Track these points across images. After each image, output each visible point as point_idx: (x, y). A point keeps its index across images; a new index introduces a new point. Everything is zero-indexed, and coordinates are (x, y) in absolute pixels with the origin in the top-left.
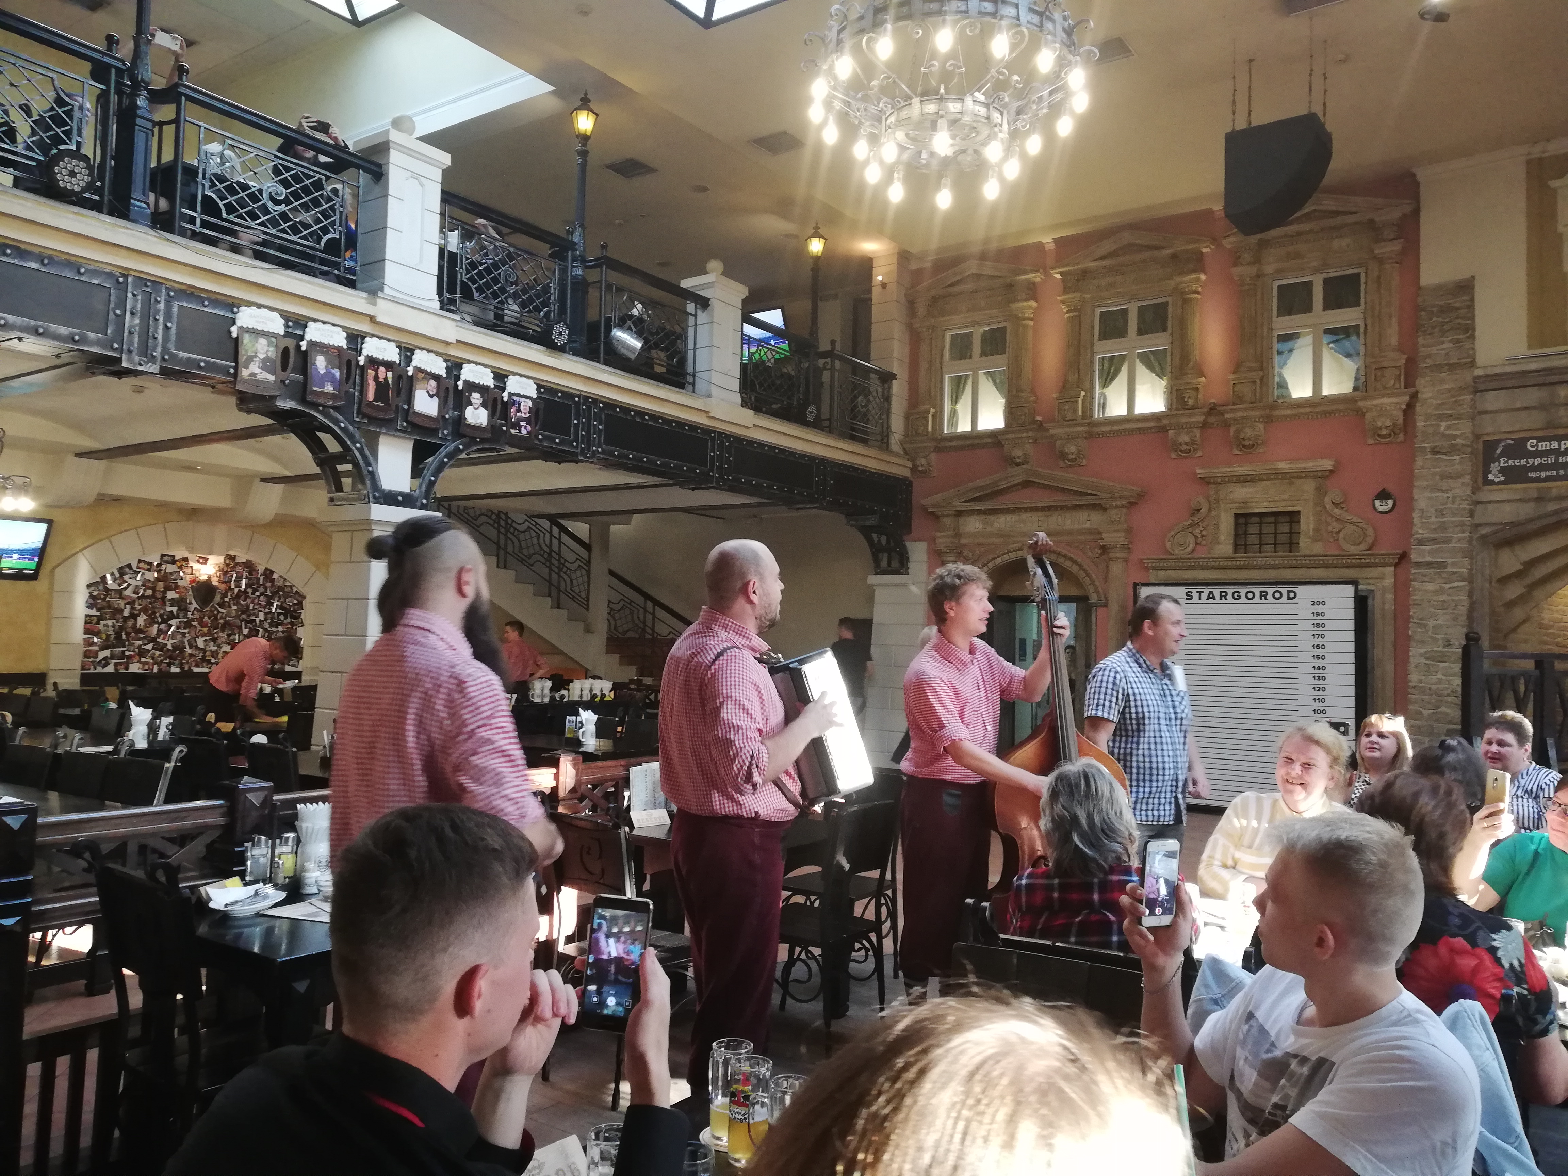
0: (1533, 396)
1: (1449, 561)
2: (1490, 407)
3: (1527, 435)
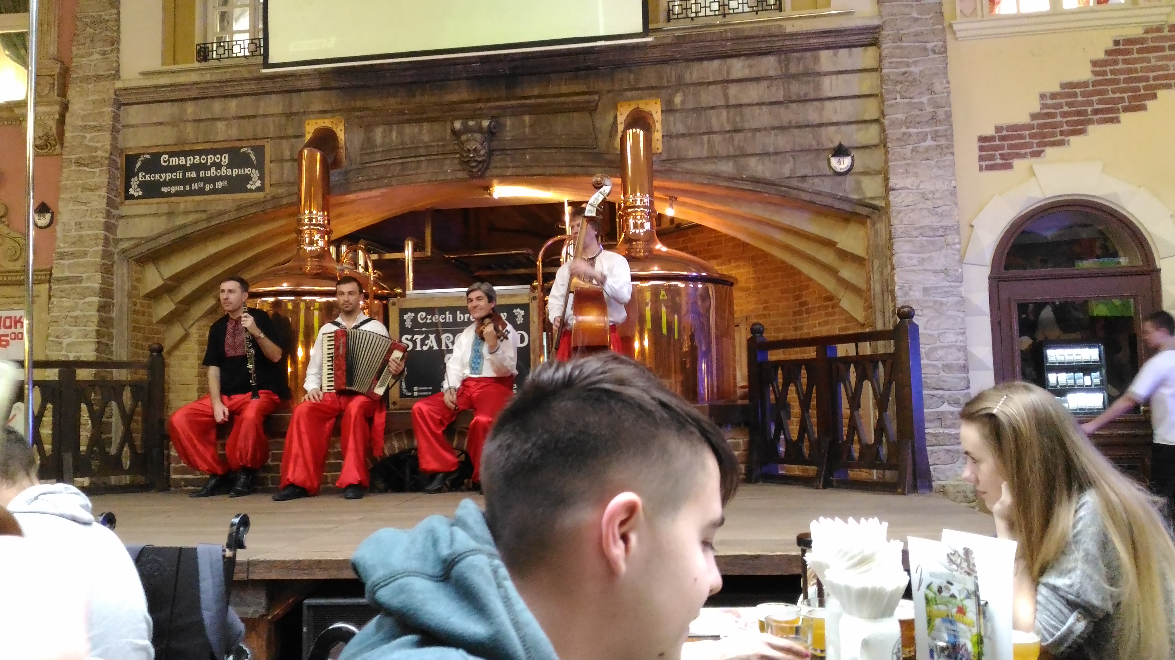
0: (166, 111)
1: (84, 276)
2: (132, 121)
3: (161, 150)
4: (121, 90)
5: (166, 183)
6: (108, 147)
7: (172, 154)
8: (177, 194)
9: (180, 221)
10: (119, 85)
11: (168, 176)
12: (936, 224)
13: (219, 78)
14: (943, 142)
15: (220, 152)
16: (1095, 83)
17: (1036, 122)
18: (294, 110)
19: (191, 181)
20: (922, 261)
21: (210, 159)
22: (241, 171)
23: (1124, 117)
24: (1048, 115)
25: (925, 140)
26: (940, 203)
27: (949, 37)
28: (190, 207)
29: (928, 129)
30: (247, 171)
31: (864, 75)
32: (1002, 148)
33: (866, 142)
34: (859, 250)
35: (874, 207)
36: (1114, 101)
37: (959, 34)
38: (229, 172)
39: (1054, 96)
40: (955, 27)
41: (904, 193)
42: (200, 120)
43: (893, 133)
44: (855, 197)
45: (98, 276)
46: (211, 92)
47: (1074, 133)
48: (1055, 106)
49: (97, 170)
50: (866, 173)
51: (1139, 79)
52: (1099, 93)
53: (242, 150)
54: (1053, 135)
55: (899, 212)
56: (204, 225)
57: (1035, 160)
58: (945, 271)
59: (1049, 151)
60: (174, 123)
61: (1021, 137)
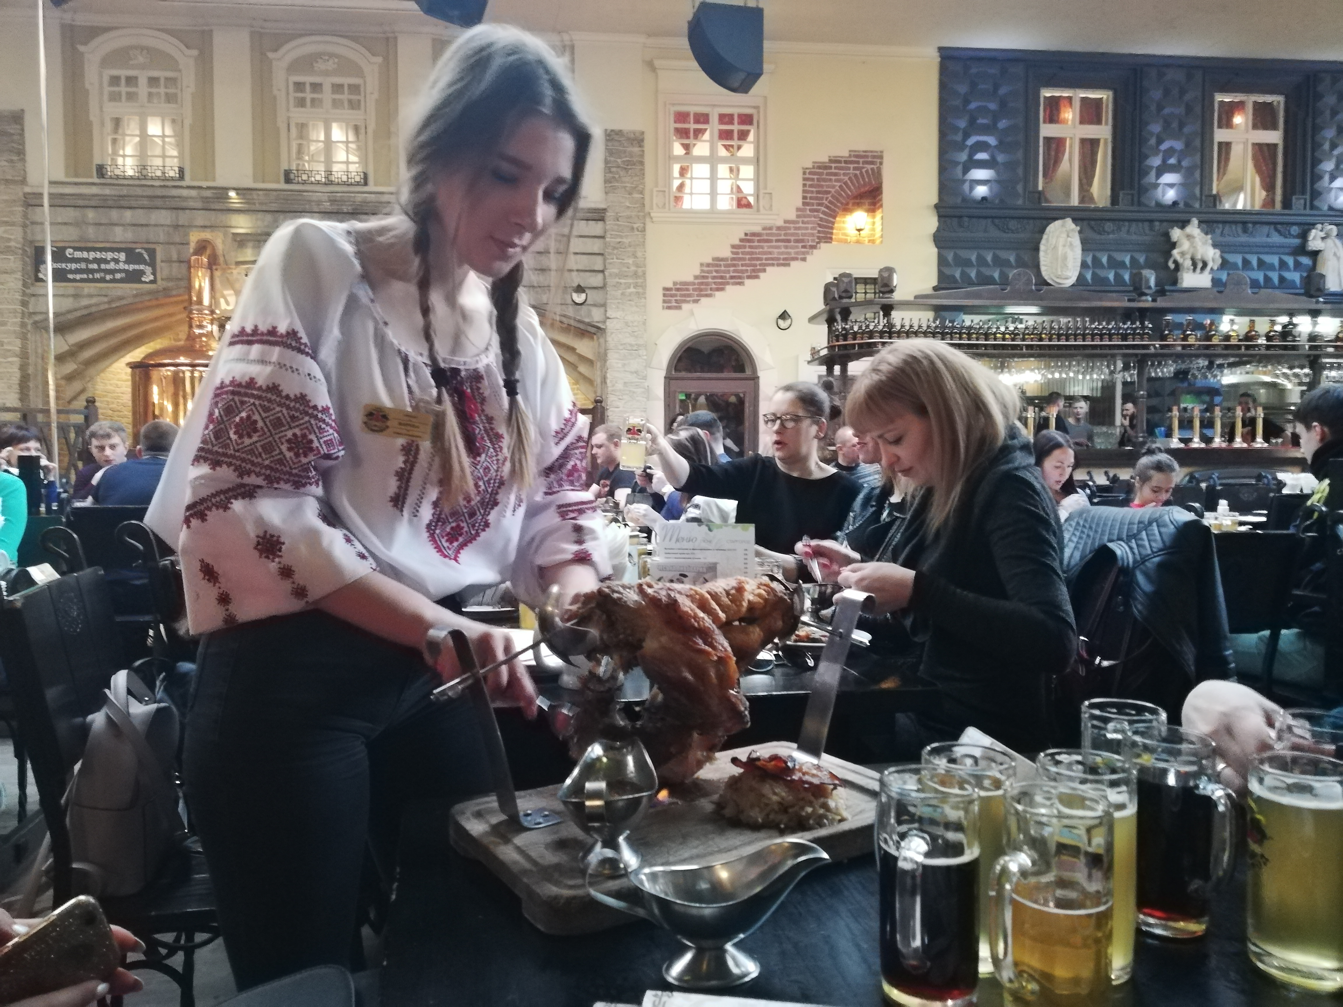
0: (69, 214)
2: (39, 220)
3: (67, 244)
4: (29, 194)
5: (71, 272)
6: (21, 240)
7: (76, 249)
8: (82, 280)
9: (85, 302)
10: (27, 190)
11: (74, 266)
12: (634, 343)
13: (117, 193)
14: (640, 290)
15: (119, 250)
16: (733, 259)
17: (696, 281)
18: (180, 223)
19: (93, 271)
20: (624, 365)
21: (109, 255)
22: (137, 267)
23: (747, 282)
24: (703, 277)
25: (629, 288)
26: (636, 329)
27: (648, 220)
28: (93, 291)
29: (631, 281)
30: (142, 267)
31: (596, 240)
32: (675, 295)
33: (595, 285)
34: (590, 355)
35: (598, 328)
36: (742, 272)
37: (654, 219)
38: (126, 267)
39: (708, 265)
40: (652, 215)
41: (615, 321)
42: (101, 224)
43: (611, 281)
44: (587, 320)
45: (18, 342)
46: (110, 203)
47: (718, 290)
48: (708, 272)
49: (11, 257)
50: (595, 305)
51: (758, 259)
52: (734, 265)
53: (137, 251)
54: (706, 290)
55: (612, 333)
56: (106, 306)
57: (695, 305)
58: (636, 372)
59: (704, 300)
60: (77, 224)
61: (687, 290)
